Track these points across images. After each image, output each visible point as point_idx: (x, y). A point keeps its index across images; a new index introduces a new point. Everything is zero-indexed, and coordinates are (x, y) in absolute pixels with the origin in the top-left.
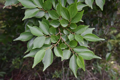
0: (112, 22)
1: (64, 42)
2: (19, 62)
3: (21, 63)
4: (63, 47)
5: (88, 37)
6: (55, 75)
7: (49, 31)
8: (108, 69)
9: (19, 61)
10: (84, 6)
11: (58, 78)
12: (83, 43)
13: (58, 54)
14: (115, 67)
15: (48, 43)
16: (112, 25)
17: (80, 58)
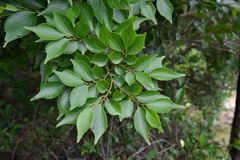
0: (177, 34)
1: (118, 89)
2: (8, 137)
3: (11, 139)
4: (118, 97)
5: (158, 74)
6: (85, 148)
7: (90, 74)
8: (183, 118)
9: (8, 134)
10: (141, 20)
11: (93, 153)
12: (152, 85)
13: (113, 111)
14: (192, 115)
15: (93, 94)
16: (178, 39)
17: (151, 112)
